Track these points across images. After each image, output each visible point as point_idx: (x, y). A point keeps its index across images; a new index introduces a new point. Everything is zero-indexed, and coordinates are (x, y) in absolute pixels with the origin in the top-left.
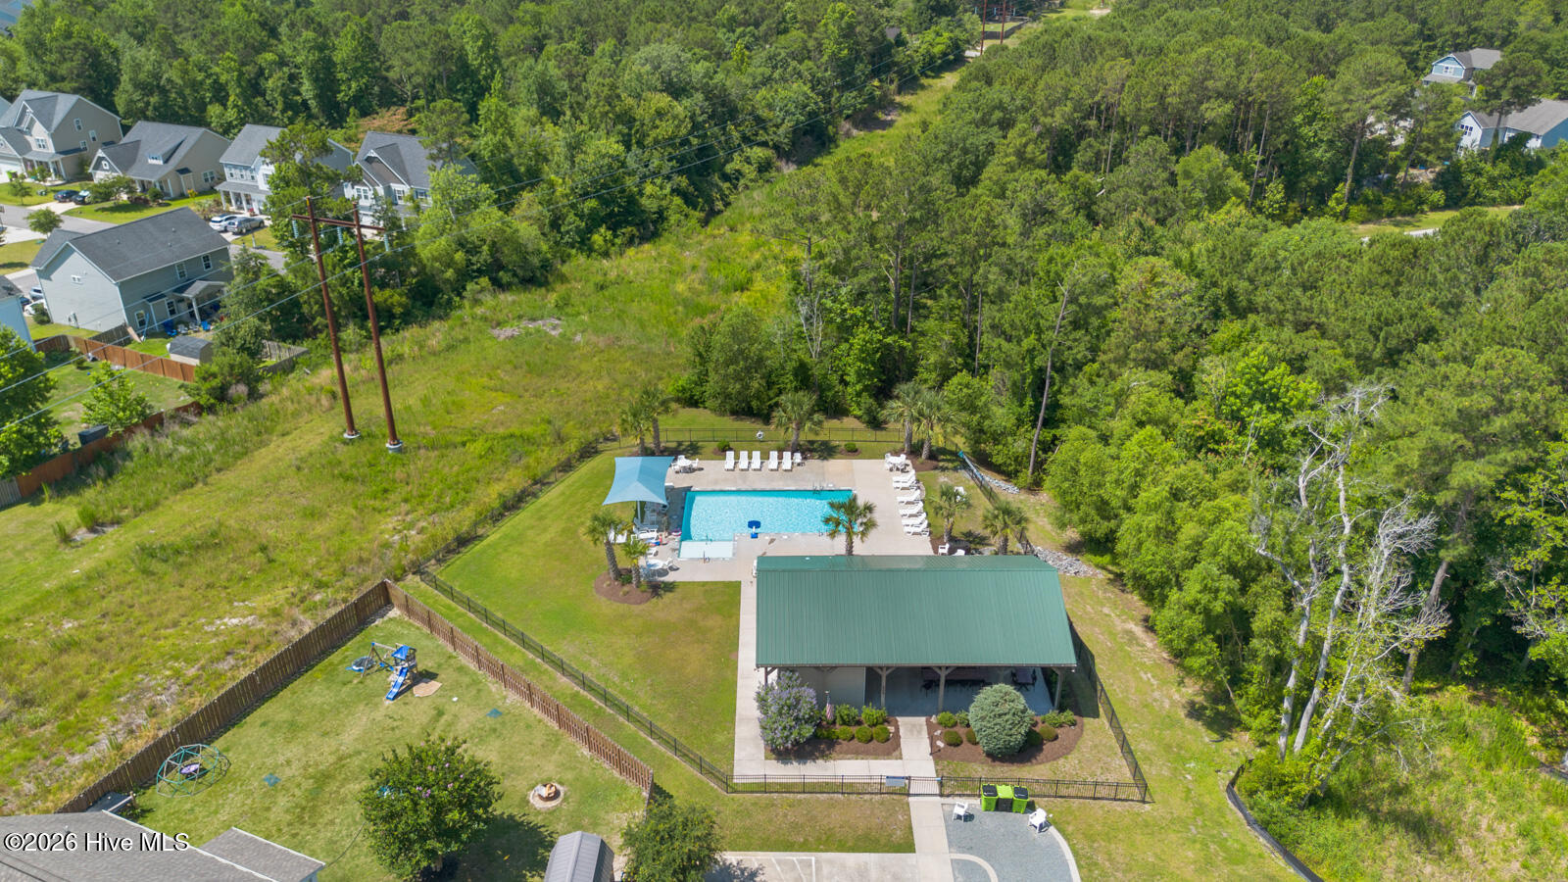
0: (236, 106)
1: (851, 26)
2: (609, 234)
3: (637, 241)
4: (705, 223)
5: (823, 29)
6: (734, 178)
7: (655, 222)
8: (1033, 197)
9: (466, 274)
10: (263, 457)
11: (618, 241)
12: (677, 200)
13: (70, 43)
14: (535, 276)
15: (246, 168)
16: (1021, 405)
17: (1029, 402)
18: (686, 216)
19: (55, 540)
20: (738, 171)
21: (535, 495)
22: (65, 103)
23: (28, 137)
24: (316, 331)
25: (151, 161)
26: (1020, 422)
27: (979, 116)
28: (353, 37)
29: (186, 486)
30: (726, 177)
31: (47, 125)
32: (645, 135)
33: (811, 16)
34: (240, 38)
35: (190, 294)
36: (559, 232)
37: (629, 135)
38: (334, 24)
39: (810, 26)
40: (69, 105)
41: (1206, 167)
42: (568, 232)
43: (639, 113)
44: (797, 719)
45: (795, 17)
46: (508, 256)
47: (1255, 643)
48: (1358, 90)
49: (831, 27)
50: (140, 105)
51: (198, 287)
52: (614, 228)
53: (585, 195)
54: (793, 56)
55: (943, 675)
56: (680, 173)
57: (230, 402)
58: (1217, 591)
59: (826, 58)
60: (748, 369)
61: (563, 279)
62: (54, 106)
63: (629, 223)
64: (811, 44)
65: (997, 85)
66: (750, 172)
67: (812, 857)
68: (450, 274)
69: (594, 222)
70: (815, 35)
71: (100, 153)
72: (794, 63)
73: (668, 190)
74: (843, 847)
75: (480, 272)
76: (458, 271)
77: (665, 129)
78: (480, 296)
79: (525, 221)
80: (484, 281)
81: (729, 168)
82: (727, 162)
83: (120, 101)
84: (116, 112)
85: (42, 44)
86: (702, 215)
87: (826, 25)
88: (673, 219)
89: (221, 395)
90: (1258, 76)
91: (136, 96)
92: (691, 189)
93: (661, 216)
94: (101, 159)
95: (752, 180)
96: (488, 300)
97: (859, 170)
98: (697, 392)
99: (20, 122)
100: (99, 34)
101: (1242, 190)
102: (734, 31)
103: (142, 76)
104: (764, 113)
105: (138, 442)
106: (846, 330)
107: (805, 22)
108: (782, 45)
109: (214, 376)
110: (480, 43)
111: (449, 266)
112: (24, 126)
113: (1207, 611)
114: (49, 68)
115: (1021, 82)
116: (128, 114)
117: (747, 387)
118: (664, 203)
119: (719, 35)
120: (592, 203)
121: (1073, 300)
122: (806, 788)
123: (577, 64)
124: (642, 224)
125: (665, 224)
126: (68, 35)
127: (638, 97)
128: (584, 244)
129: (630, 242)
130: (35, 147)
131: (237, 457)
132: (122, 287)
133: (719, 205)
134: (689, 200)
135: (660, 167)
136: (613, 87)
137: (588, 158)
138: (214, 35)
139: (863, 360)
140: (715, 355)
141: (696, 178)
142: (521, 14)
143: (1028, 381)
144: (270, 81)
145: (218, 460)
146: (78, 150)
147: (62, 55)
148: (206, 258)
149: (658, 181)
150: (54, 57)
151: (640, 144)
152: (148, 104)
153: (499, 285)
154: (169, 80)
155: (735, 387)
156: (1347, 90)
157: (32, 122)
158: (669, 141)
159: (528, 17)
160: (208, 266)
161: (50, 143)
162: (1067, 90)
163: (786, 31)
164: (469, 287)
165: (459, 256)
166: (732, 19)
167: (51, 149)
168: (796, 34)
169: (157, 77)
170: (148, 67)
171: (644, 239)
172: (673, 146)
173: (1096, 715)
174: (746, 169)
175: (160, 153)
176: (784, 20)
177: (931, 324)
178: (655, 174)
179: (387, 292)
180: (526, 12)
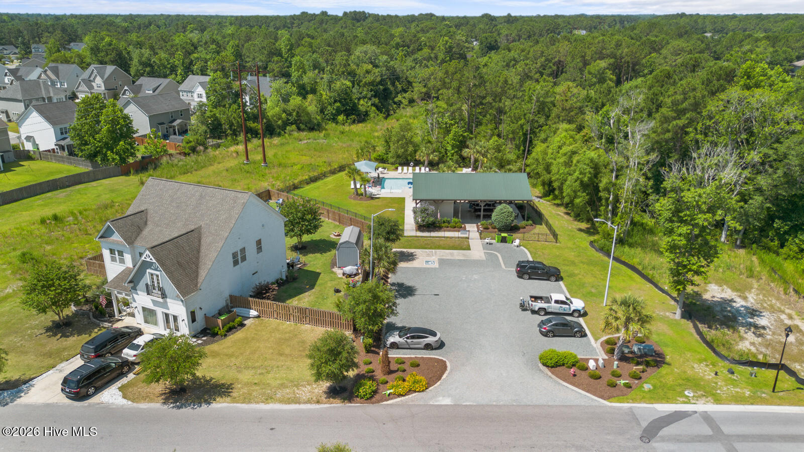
0: (181, 74)
1: (450, 47)
2: (345, 117)
3: (356, 122)
4: (386, 118)
5: (438, 49)
6: (399, 104)
7: (364, 116)
8: (524, 69)
9: (286, 123)
10: (211, 168)
11: (349, 121)
12: (374, 108)
13: (110, 48)
14: (313, 127)
15: (189, 92)
16: (519, 151)
17: (522, 148)
18: (378, 115)
19: (138, 183)
20: (400, 101)
21: (322, 179)
22: (110, 69)
23: (93, 83)
24: (227, 136)
25: (147, 92)
26: (518, 157)
27: (505, 63)
28: (232, 47)
29: (184, 173)
30: (395, 103)
31: (102, 77)
32: (361, 81)
33: (432, 43)
34: (184, 48)
35: (175, 124)
36: (324, 114)
37: (354, 81)
38: (224, 43)
39: (432, 48)
40: (112, 70)
41: (597, 68)
42: (327, 114)
43: (358, 72)
44: (428, 214)
45: (425, 44)
46: (304, 118)
47: (601, 194)
48: (669, 56)
49: (442, 47)
50: (141, 71)
51: (178, 121)
52: (347, 115)
53: (335, 101)
54: (424, 59)
55: (483, 205)
56: (375, 96)
57: (197, 152)
58: (585, 173)
59: (439, 61)
60: (407, 144)
61: (326, 130)
62: (105, 71)
63: (353, 114)
64: (433, 55)
65: (513, 52)
66: (405, 102)
67: (434, 251)
68: (280, 122)
69: (339, 112)
70: (434, 52)
71: (126, 88)
72: (425, 62)
73: (370, 104)
74: (444, 248)
75: (292, 124)
76: (283, 122)
77: (370, 78)
78: (292, 133)
79: (311, 105)
80: (294, 126)
81: (396, 100)
82: (395, 97)
83: (133, 71)
84: (130, 75)
85: (98, 49)
86: (384, 115)
87: (439, 47)
88: (372, 115)
89: (194, 150)
90: (626, 50)
91: (140, 68)
92: (380, 104)
93: (366, 114)
94: (126, 90)
95: (406, 105)
96: (296, 134)
97: (453, 68)
98: (385, 157)
99: (90, 77)
100: (122, 45)
101: (613, 79)
102: (398, 49)
103: (143, 59)
104: (411, 80)
105: (164, 160)
106: (447, 131)
107: (430, 46)
108: (419, 55)
109: (190, 142)
110: (288, 47)
111: (279, 119)
112: (92, 79)
113: (582, 182)
114: (100, 58)
115: (523, 51)
116: (136, 75)
117: (407, 150)
118: (368, 109)
119: (392, 50)
120: (338, 104)
121: (538, 101)
122: (430, 237)
123: (330, 56)
124: (358, 115)
125: (369, 118)
126: (110, 44)
127: (358, 66)
128: (334, 120)
129: (354, 122)
130: (96, 88)
131: (202, 167)
132: (150, 117)
133: (392, 112)
134: (378, 109)
135: (367, 94)
136: (347, 60)
137: (338, 85)
138: (172, 46)
139: (454, 140)
140: (393, 139)
141: (382, 100)
142: (304, 43)
143: (522, 139)
144: (196, 67)
145: (195, 167)
146: (114, 89)
147: (107, 53)
148: (181, 111)
149: (366, 100)
150: (103, 54)
151: (358, 85)
152: (145, 71)
153: (299, 129)
154: (154, 62)
155: (400, 151)
156: (665, 58)
157: (96, 76)
158: (371, 83)
159: (307, 44)
160: (181, 115)
161: (103, 84)
162: (543, 52)
163: (421, 49)
164: (288, 128)
165: (284, 115)
166: (398, 44)
167: (103, 88)
168: (426, 51)
169: (150, 60)
170: (146, 55)
171: (360, 122)
172: (373, 85)
173: (541, 224)
174: (403, 101)
175: (151, 88)
176: (421, 45)
177: (483, 128)
178: (364, 98)
179: (256, 124)
180: (306, 42)
